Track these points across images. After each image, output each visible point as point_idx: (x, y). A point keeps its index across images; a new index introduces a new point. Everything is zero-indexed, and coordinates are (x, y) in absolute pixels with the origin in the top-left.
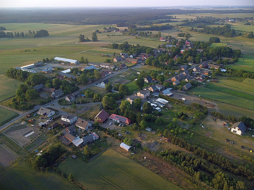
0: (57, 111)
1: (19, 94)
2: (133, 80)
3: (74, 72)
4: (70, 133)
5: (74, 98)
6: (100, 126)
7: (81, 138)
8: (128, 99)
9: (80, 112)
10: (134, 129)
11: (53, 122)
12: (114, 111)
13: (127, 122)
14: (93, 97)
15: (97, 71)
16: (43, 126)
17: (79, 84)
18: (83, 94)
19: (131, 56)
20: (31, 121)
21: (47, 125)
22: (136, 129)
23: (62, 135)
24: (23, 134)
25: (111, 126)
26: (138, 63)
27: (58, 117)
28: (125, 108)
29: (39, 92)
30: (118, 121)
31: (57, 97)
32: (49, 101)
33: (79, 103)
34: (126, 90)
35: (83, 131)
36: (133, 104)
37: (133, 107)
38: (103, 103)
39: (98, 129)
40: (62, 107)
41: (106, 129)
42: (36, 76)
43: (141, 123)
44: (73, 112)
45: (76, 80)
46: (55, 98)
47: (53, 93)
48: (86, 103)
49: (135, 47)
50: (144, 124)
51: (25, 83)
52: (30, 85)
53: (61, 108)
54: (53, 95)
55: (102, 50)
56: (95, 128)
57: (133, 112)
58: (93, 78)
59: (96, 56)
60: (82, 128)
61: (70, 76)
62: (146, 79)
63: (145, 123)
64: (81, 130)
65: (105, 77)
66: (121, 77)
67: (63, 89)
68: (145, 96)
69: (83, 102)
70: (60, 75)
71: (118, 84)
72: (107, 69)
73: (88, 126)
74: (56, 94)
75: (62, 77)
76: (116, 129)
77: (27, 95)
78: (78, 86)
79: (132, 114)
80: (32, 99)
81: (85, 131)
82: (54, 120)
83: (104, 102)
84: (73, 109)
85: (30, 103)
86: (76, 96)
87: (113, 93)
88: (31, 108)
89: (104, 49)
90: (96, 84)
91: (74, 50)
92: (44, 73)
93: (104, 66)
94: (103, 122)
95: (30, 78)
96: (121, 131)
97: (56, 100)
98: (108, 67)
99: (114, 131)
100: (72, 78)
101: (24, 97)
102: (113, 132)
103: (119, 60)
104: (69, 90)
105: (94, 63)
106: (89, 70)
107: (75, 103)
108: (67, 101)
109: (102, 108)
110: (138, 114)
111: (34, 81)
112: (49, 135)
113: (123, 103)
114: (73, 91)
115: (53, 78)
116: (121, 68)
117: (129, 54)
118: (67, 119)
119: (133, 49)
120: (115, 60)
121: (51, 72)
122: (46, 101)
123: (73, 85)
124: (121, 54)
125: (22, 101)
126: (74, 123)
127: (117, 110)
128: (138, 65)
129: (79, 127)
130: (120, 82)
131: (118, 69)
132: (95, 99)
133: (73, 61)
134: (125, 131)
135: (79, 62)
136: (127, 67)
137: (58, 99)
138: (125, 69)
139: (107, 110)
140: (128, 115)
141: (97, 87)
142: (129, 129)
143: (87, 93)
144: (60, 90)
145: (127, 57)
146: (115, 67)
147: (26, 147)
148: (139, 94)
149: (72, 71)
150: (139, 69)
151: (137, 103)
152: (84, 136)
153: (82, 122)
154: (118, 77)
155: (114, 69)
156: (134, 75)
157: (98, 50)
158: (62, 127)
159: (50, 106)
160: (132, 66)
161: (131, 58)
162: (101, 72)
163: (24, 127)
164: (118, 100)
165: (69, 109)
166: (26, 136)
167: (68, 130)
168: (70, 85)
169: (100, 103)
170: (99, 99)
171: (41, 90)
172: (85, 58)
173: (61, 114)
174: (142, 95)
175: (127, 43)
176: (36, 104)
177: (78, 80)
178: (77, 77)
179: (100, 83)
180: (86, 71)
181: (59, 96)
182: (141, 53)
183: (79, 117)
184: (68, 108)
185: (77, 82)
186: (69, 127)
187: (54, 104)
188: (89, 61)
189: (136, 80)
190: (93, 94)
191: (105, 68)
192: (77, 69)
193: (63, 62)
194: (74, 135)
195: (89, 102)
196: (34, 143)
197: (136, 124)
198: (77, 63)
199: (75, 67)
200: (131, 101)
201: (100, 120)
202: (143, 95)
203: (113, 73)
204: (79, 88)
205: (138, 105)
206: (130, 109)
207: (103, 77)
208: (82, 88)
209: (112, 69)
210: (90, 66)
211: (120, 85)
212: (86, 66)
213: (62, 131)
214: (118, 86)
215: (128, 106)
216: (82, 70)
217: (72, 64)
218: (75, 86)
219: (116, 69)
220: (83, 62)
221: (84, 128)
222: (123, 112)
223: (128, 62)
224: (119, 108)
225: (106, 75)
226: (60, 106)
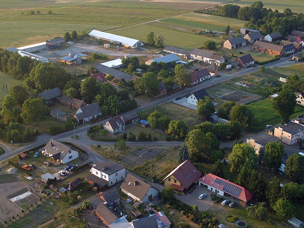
0: (82, 151)
1: (10, 105)
2: (268, 95)
3: (129, 66)
4: (108, 206)
5: (124, 127)
6: (175, 199)
7: (129, 220)
8: (251, 142)
9: (134, 159)
10: (258, 217)
11: (72, 175)
12: (214, 166)
13: (243, 197)
14: (167, 128)
15: (182, 68)
16: (50, 181)
17: (137, 95)
18: (145, 118)
19: (268, 38)
20: (28, 167)
21: (60, 181)
22: (263, 218)
23: (89, 207)
24: (9, 193)
25: (204, 202)
26: (284, 55)
27: (83, 167)
28: (240, 162)
29: (50, 106)
30: (221, 193)
31: (87, 119)
32: (69, 128)
33: (133, 139)
34: (247, 119)
35: (136, 205)
36: (263, 155)
37: (260, 163)
38: (189, 144)
39: (171, 204)
40: (96, 143)
41: (190, 209)
42: (47, 69)
43: (278, 205)
44: (118, 159)
45: (132, 84)
46: (81, 122)
47: (80, 111)
48: (149, 139)
49: (281, 15)
50: (284, 209)
51: (24, 83)
52: (34, 88)
53: (92, 147)
54: (78, 115)
55: (198, 20)
56: (165, 202)
57: (260, 174)
58: (171, 84)
59: (183, 32)
60: (134, 197)
61: (118, 75)
62: (300, 96)
63: (286, 206)
64: (133, 202)
65: (200, 83)
66: (237, 86)
67: (102, 104)
68: (295, 138)
69: (143, 138)
70: (98, 72)
71: (230, 102)
72: (206, 64)
73: (149, 194)
74: (85, 114)
75: (103, 76)
76: (213, 210)
77: (25, 110)
78: (136, 99)
79: (257, 178)
80: (34, 119)
81: (141, 207)
82: (76, 171)
83: (191, 142)
84: (119, 152)
85: (29, 128)
86: (128, 123)
87: (216, 122)
88: (30, 138)
89: (204, 17)
90: (177, 99)
91: (134, 16)
92: (65, 64)
93: (199, 58)
94: (186, 191)
95: (35, 73)
96: (226, 218)
97: (83, 128)
98: (208, 59)
99: (207, 216)
100: (123, 80)
101: (18, 112)
102: (205, 218)
103: (237, 46)
104: (114, 106)
105: (177, 50)
106: (164, 64)
107: (125, 137)
108: (107, 132)
109: (184, 156)
110: (271, 182)
111: (42, 79)
112: (61, 204)
113: (236, 149)
114: (123, 110)
115: (84, 76)
116: (240, 65)
117: (264, 31)
118: (104, 174)
119: (274, 20)
120: (228, 45)
121: (80, 62)
122: (63, 126)
123: (124, 96)
124: (243, 31)
125: (14, 121)
126: (118, 184)
127: (220, 164)
128: (284, 61)
129: (129, 194)
130: (234, 99)
131: (233, 67)
132: (171, 133)
133: (130, 42)
134: (236, 219)
135: (142, 44)
136: (257, 63)
137: (89, 126)
138: (250, 66)
139: (197, 161)
140: (245, 180)
141: (177, 106)
142: (245, 216)
143: (154, 118)
144: (95, 104)
145: (258, 40)
146: (226, 61)
147: (10, 223)
148: (278, 132)
149: (126, 63)
150: (285, 70)
151: (272, 153)
152: (138, 217)
153: (137, 183)
154: (229, 85)
155: (223, 67)
156: (270, 84)
157: (188, 18)
158: (90, 189)
159: (69, 139)
160: (267, 63)
161: (268, 42)
162: (190, 71)
163: (11, 178)
164: (225, 140)
165: (109, 149)
166: (14, 200)
167: (102, 197)
168: (119, 95)
169: (182, 144)
170: (179, 135)
171: (55, 102)
172: (157, 36)
173: (91, 159)
174: (287, 135)
175: (261, 4)
176: (40, 130)
177: (137, 86)
178: (135, 78)
179: (187, 96)
180: (157, 67)
181: (91, 117)
182: (294, 32)
183: (131, 171)
184: (108, 147)
185: (134, 90)
186: (106, 192)
187: (79, 134)
188: (165, 43)
189: (276, 95)
190: (168, 122)
191: (201, 63)
192: (136, 59)
193: (107, 42)
194: (115, 211)
195: (156, 140)
196: (29, 218)
197: (264, 206)
198: (139, 47)
199: (133, 55)
200: (258, 147)
201: (178, 183)
202: (290, 135)
203: (218, 76)
204: (136, 104)
205: (274, 158)
206: (254, 167)
207: (194, 83)
208: (143, 104)
209: (219, 65)
210: (167, 56)
211: (233, 105)
212: (158, 55)
213: (91, 200)
214: (229, 107)
215: (249, 158)
216: (147, 63)
217: (126, 48)
218: (128, 98)
219: (228, 66)
220: (151, 46)
221: (139, 199)
222: (236, 171)
223: (258, 52)
224: (227, 161)
225: (202, 79)
226: (90, 141)
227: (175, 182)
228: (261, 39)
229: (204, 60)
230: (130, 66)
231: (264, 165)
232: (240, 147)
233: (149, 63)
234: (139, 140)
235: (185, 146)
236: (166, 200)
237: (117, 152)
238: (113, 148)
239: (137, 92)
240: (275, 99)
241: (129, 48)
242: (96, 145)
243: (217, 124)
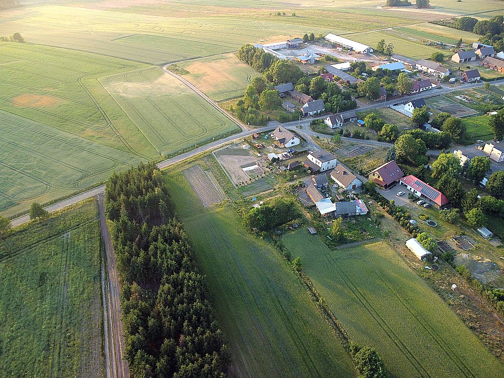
0: (304, 139)
1: (250, 94)
2: (486, 112)
3: (355, 70)
5: (342, 124)
6: (375, 192)
7: (333, 202)
8: (458, 153)
9: (346, 153)
10: (449, 220)
11: (292, 158)
12: (417, 170)
13: (438, 201)
14: (380, 130)
15: (405, 76)
16: (274, 160)
17: (359, 97)
18: (362, 119)
19: (501, 55)
20: (258, 146)
21: (282, 161)
22: (454, 222)
23: (302, 186)
24: (241, 164)
25: (400, 198)
27: (302, 152)
28: (444, 169)
29: (282, 98)
30: (419, 194)
31: (311, 113)
32: (295, 119)
33: (348, 135)
34: (459, 131)
35: (340, 191)
36: (467, 167)
37: (462, 173)
38: (398, 147)
39: (371, 196)
40: (315, 134)
41: (388, 202)
42: (285, 65)
43: (471, 214)
44: (332, 151)
45: (355, 87)
46: (306, 114)
47: (306, 105)
48: (362, 138)
50: (477, 218)
51: (264, 76)
52: (272, 81)
53: (312, 137)
54: (305, 109)
55: (432, 31)
56: (366, 193)
57: (460, 183)
58: (392, 90)
59: (413, 42)
60: (340, 184)
61: (345, 77)
63: (479, 215)
64: (338, 188)
65: (420, 92)
66: (457, 100)
67: (326, 101)
69: (357, 136)
70: (327, 72)
71: (445, 114)
72: (430, 75)
73: (354, 183)
74: (310, 108)
75: (331, 76)
76: (408, 206)
77: (262, 99)
78: (357, 100)
79: (456, 187)
80: (268, 107)
81: (344, 193)
82: (296, 154)
83: (400, 146)
84: (334, 144)
85: (263, 114)
86: (346, 120)
87: (428, 130)
88: (263, 123)
89: (438, 29)
90: (395, 105)
91: (369, 23)
92: (300, 62)
93: (424, 68)
94: (386, 187)
95: (274, 68)
96: (419, 216)
97: (307, 120)
98: (433, 71)
99: (402, 210)
100: (348, 82)
101: (256, 100)
102: (399, 212)
103: (465, 60)
104: (337, 104)
105: (404, 58)
106: (389, 71)
107: (341, 133)
108: (327, 126)
109: (391, 157)
110: (470, 192)
111: (279, 74)
112: (280, 179)
113: (442, 158)
114: (344, 109)
115: (314, 75)
116: (464, 79)
117: (499, 48)
118: (318, 161)
120: (456, 58)
121: (313, 62)
122: (291, 116)
123: (347, 97)
124: (475, 45)
125: (252, 107)
126: (329, 171)
127: (424, 169)
129: (336, 181)
130: (451, 112)
131: (456, 80)
132: (384, 135)
133: (360, 47)
134: (428, 219)
135: (372, 50)
136: (482, 79)
137: (312, 119)
138: (475, 82)
139: (402, 163)
140: (444, 187)
141: (393, 111)
142: (437, 217)
143: (370, 120)
144: (320, 101)
145: (490, 56)
146: (451, 74)
147: (240, 187)
148: (488, 148)
149: (354, 66)
151: (477, 166)
152: (341, 200)
153: (345, 173)
154: (449, 97)
155: (446, 79)
156: (492, 102)
157: (422, 29)
158: (305, 171)
159: (294, 128)
160: (494, 79)
161: (500, 59)
162: (412, 80)
163: (245, 153)
164: (432, 148)
165: (326, 141)
166: (245, 169)
167: (313, 179)
168: (343, 95)
169: (391, 146)
170: (390, 138)
171: (287, 94)
172: (387, 43)
173: (309, 147)
174: (497, 152)
176: (272, 117)
177: (360, 89)
178: (359, 82)
179: (405, 104)
180: (382, 73)
181: (315, 112)
183: (342, 162)
184: (326, 139)
185: (356, 92)
186: (317, 176)
187: (302, 125)
188: (394, 51)
189: (495, 113)
190: (382, 124)
191: (425, 73)
192: (363, 64)
193: (340, 46)
194: (322, 192)
195: (368, 139)
196: (254, 185)
197: (457, 212)
198: (368, 53)
199: (361, 60)
200: (464, 159)
201: (381, 179)
202: (500, 152)
203: (440, 88)
204: (356, 104)
205: (479, 171)
206: (455, 176)
207: (415, 92)
208: (363, 106)
209: (443, 77)
210: (393, 63)
211: (448, 116)
212: (385, 62)
213: (304, 180)
214: (444, 119)
215: (452, 167)
216: (373, 69)
217: (356, 53)
218: (350, 99)
219: (452, 80)
220: (380, 53)
221: (344, 187)
222: (437, 177)
223: (486, 68)
224: (430, 167)
225: (423, 89)
226: (311, 132)
227: (379, 177)
228: (493, 55)
229: (429, 72)
230: (357, 70)
231: (465, 176)
232: (446, 157)
233: (374, 69)
234: (353, 137)
235: (394, 148)
236: (367, 191)
237: (332, 145)
238: (330, 140)
239: (359, 95)
240: (493, 116)
241: (359, 53)
242: (316, 136)
243: (429, 133)
